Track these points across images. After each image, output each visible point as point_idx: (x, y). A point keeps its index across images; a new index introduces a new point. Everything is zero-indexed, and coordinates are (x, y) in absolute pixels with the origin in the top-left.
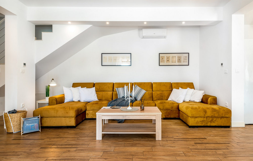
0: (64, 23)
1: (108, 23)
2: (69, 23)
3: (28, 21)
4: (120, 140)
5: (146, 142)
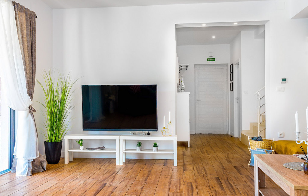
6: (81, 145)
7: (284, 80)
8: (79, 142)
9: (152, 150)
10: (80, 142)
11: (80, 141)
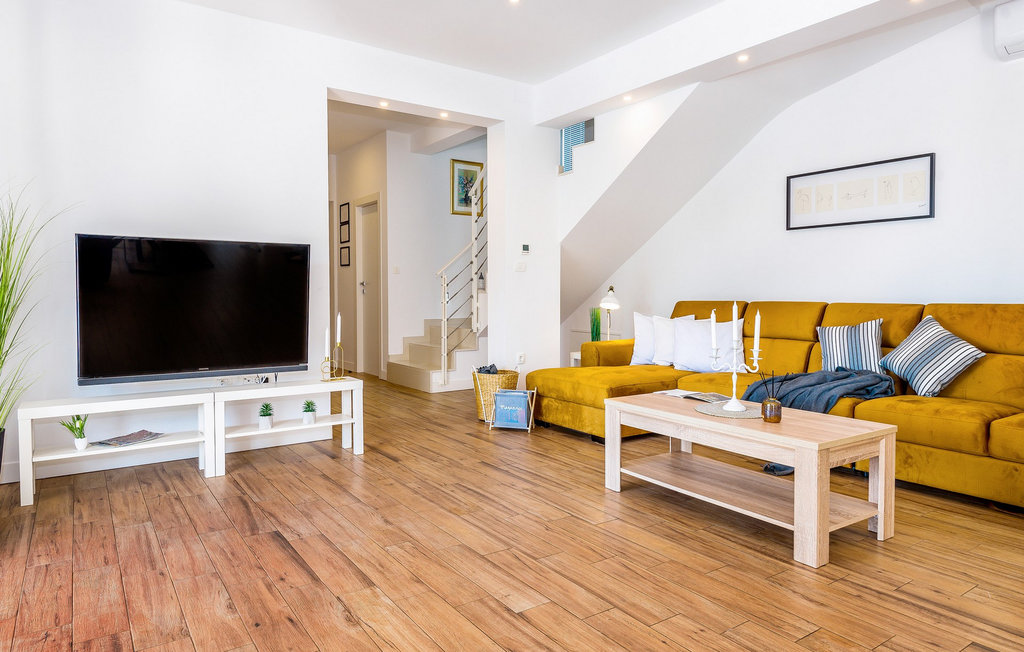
0: (613, 103)
1: (743, 58)
2: (627, 99)
3: (540, 125)
4: (664, 511)
5: (738, 547)
6: (81, 433)
7: (526, 248)
8: (72, 429)
9: (300, 421)
10: (78, 425)
11: (75, 422)
